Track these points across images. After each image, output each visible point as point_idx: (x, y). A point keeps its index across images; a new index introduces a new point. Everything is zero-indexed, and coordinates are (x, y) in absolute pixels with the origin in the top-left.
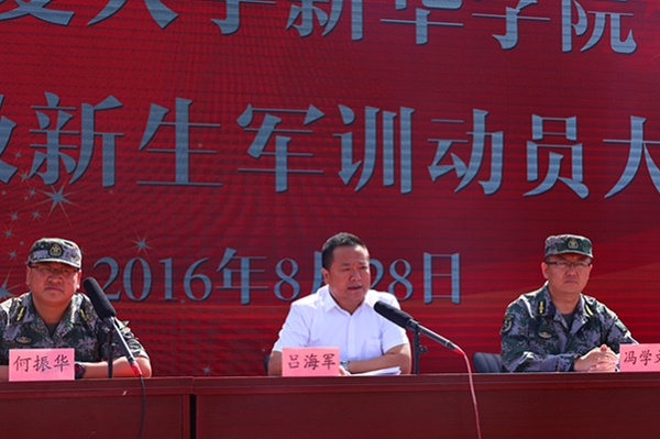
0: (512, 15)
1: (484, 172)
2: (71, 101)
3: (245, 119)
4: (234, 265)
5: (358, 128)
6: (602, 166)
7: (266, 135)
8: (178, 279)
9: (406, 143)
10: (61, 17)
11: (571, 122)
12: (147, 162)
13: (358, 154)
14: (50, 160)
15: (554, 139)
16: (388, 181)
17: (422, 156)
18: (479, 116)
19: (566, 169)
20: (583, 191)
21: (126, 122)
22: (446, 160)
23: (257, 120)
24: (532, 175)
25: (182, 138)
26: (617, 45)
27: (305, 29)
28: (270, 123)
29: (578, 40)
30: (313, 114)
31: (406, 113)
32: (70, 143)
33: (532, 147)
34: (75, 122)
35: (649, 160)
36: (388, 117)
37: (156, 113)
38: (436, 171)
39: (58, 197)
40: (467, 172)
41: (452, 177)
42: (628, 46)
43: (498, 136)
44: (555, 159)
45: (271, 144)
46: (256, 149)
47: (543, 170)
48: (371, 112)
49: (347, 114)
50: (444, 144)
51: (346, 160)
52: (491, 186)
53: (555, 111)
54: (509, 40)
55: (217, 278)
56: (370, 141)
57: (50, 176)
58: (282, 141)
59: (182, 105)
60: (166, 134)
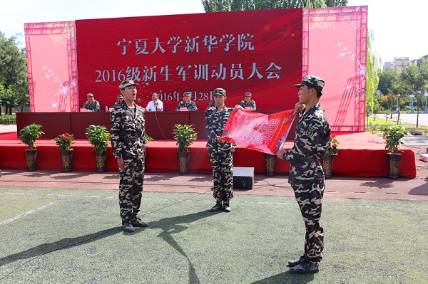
0: (228, 45)
1: (222, 76)
2: (149, 67)
3: (177, 69)
4: (176, 94)
5: (198, 69)
6: (247, 73)
7: (181, 71)
8: (167, 97)
9: (207, 70)
10: (147, 53)
11: (240, 65)
12: (160, 77)
13: (198, 74)
14: (146, 77)
15: (237, 68)
16: (203, 78)
17: (210, 73)
18: (221, 65)
19: (239, 74)
20: (243, 79)
21: (157, 70)
22: (215, 74)
23: (180, 69)
24: (232, 76)
25: (167, 72)
26: (250, 48)
27: (188, 51)
28: (182, 68)
29: (242, 48)
30: (190, 67)
31: (207, 65)
32: (149, 74)
33: (232, 71)
34: (150, 71)
35: (257, 73)
36: (203, 66)
37: (163, 68)
38: (212, 76)
39: (147, 84)
40: (218, 76)
41: (216, 77)
42: (253, 48)
43: (225, 69)
44: (237, 72)
45: (182, 73)
46: (179, 74)
47: (234, 75)
48: (200, 66)
49: (196, 66)
50: (214, 71)
51: (196, 74)
52: (223, 78)
53: (236, 63)
54: (227, 50)
55: (173, 97)
56: (200, 70)
57: (146, 80)
58: (184, 72)
59: (167, 66)
60: (164, 72)
